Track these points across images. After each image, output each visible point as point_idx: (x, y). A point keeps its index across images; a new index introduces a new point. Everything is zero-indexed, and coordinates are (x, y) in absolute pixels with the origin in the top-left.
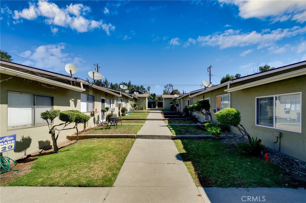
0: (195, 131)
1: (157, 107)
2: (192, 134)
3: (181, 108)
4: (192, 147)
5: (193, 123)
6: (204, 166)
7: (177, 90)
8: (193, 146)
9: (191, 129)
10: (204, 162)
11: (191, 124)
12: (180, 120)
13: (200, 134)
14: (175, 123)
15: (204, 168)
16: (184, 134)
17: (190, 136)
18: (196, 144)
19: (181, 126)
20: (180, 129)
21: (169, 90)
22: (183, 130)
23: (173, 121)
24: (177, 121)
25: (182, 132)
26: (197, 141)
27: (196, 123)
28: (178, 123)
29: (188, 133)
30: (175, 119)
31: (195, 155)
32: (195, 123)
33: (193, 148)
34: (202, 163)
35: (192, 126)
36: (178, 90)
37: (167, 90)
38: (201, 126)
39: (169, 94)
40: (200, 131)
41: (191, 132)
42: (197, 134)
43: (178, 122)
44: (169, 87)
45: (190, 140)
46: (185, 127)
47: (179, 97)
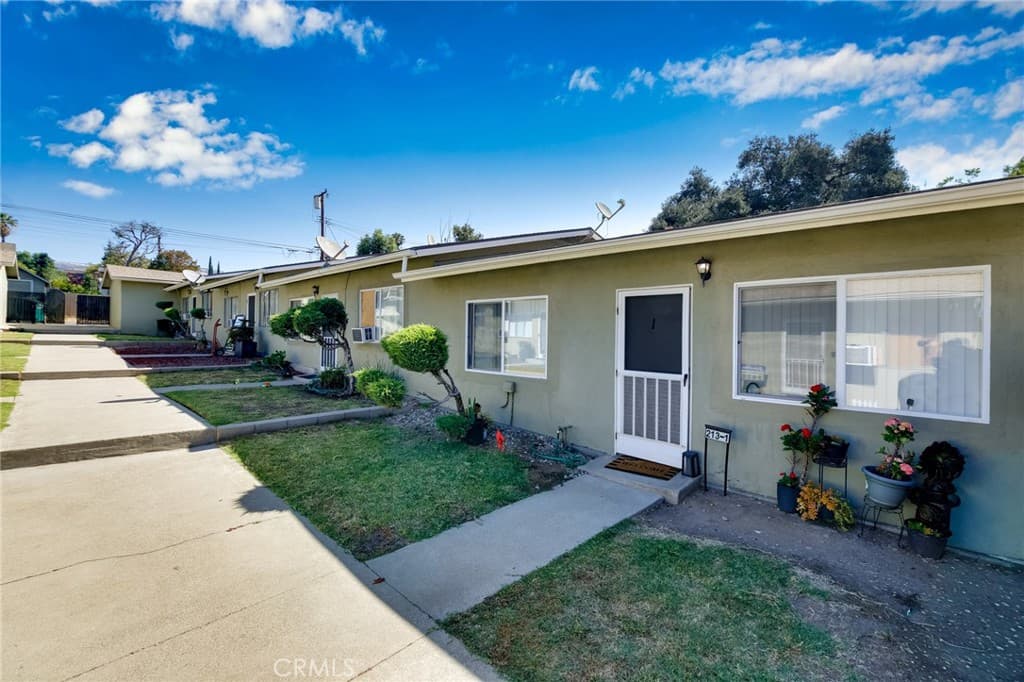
0: (299, 404)
1: (71, 321)
2: (292, 414)
3: (216, 327)
4: (306, 456)
5: (279, 378)
6: (364, 500)
7: (182, 255)
8: (308, 450)
9: (278, 399)
10: (359, 490)
11: (273, 383)
12: (221, 369)
13: (319, 410)
14: (201, 383)
15: (365, 505)
16: (262, 416)
17: (287, 422)
18: (313, 443)
19: (233, 392)
20: (238, 403)
21: (141, 251)
22: (252, 405)
23: (184, 375)
24: (205, 375)
25: (248, 411)
26: (315, 435)
27: (290, 377)
28: (217, 383)
29: (275, 411)
30: (196, 370)
31: (325, 476)
32: (286, 377)
33: (309, 458)
34: (356, 492)
35: (277, 388)
36: (190, 254)
37: (130, 249)
38: (311, 386)
39: (139, 265)
40: (314, 400)
41: (285, 407)
42: (309, 411)
43: (214, 380)
44: (138, 234)
45: (288, 435)
46: (253, 396)
47: (207, 281)
